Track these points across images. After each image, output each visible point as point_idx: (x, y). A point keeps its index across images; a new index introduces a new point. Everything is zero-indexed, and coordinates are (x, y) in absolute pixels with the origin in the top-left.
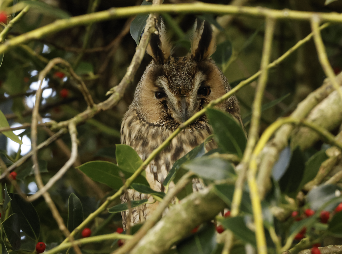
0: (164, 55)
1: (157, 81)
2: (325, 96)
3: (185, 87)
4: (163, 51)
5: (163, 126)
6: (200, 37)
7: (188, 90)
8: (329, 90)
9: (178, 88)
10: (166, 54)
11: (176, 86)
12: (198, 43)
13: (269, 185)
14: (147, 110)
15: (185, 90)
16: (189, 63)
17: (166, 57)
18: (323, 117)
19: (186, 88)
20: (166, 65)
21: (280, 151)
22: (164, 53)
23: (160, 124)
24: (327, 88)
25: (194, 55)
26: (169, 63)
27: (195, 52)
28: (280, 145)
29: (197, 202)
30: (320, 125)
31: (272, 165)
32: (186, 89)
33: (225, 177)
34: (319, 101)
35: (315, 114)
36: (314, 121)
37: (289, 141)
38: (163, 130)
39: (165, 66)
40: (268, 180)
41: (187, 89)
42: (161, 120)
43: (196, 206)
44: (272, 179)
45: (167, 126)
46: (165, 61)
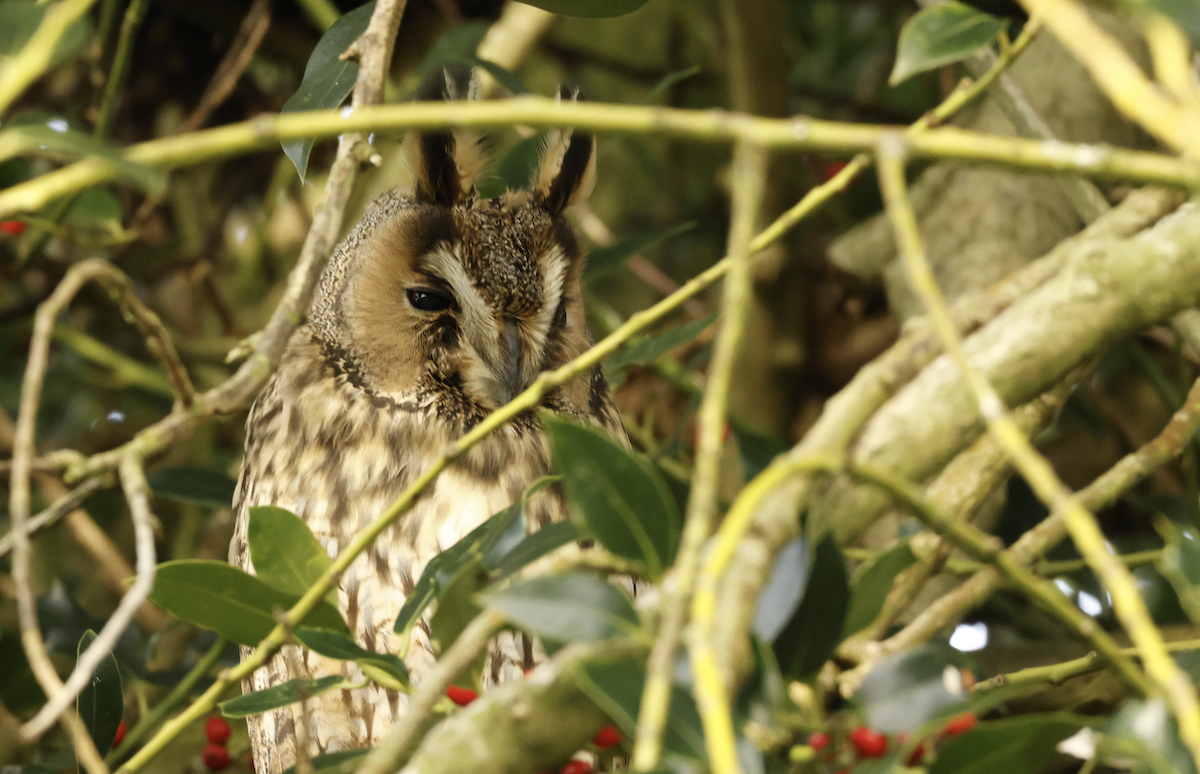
0: (462, 178)
1: (431, 257)
2: (908, 375)
3: (524, 293)
4: (458, 167)
5: (427, 408)
6: (567, 143)
7: (532, 304)
8: (920, 357)
9: (505, 290)
10: (466, 176)
11: (501, 284)
12: (561, 160)
13: (747, 662)
14: (374, 343)
15: (524, 301)
16: (525, 212)
17: (465, 185)
18: (905, 440)
19: (528, 296)
20: (461, 208)
21: (776, 552)
22: (462, 173)
23: (420, 400)
24: (914, 350)
25: (547, 193)
26: (471, 202)
27: (550, 185)
28: (775, 534)
29: (521, 710)
30: (896, 468)
31: (752, 596)
32: (527, 300)
33: (608, 633)
34: (890, 390)
35: (879, 433)
36: (877, 453)
37: (803, 518)
38: (427, 421)
39: (457, 210)
40: (743, 647)
41: (531, 299)
42: (419, 387)
43: (518, 723)
44: (753, 641)
45: (443, 407)
46: (460, 196)
